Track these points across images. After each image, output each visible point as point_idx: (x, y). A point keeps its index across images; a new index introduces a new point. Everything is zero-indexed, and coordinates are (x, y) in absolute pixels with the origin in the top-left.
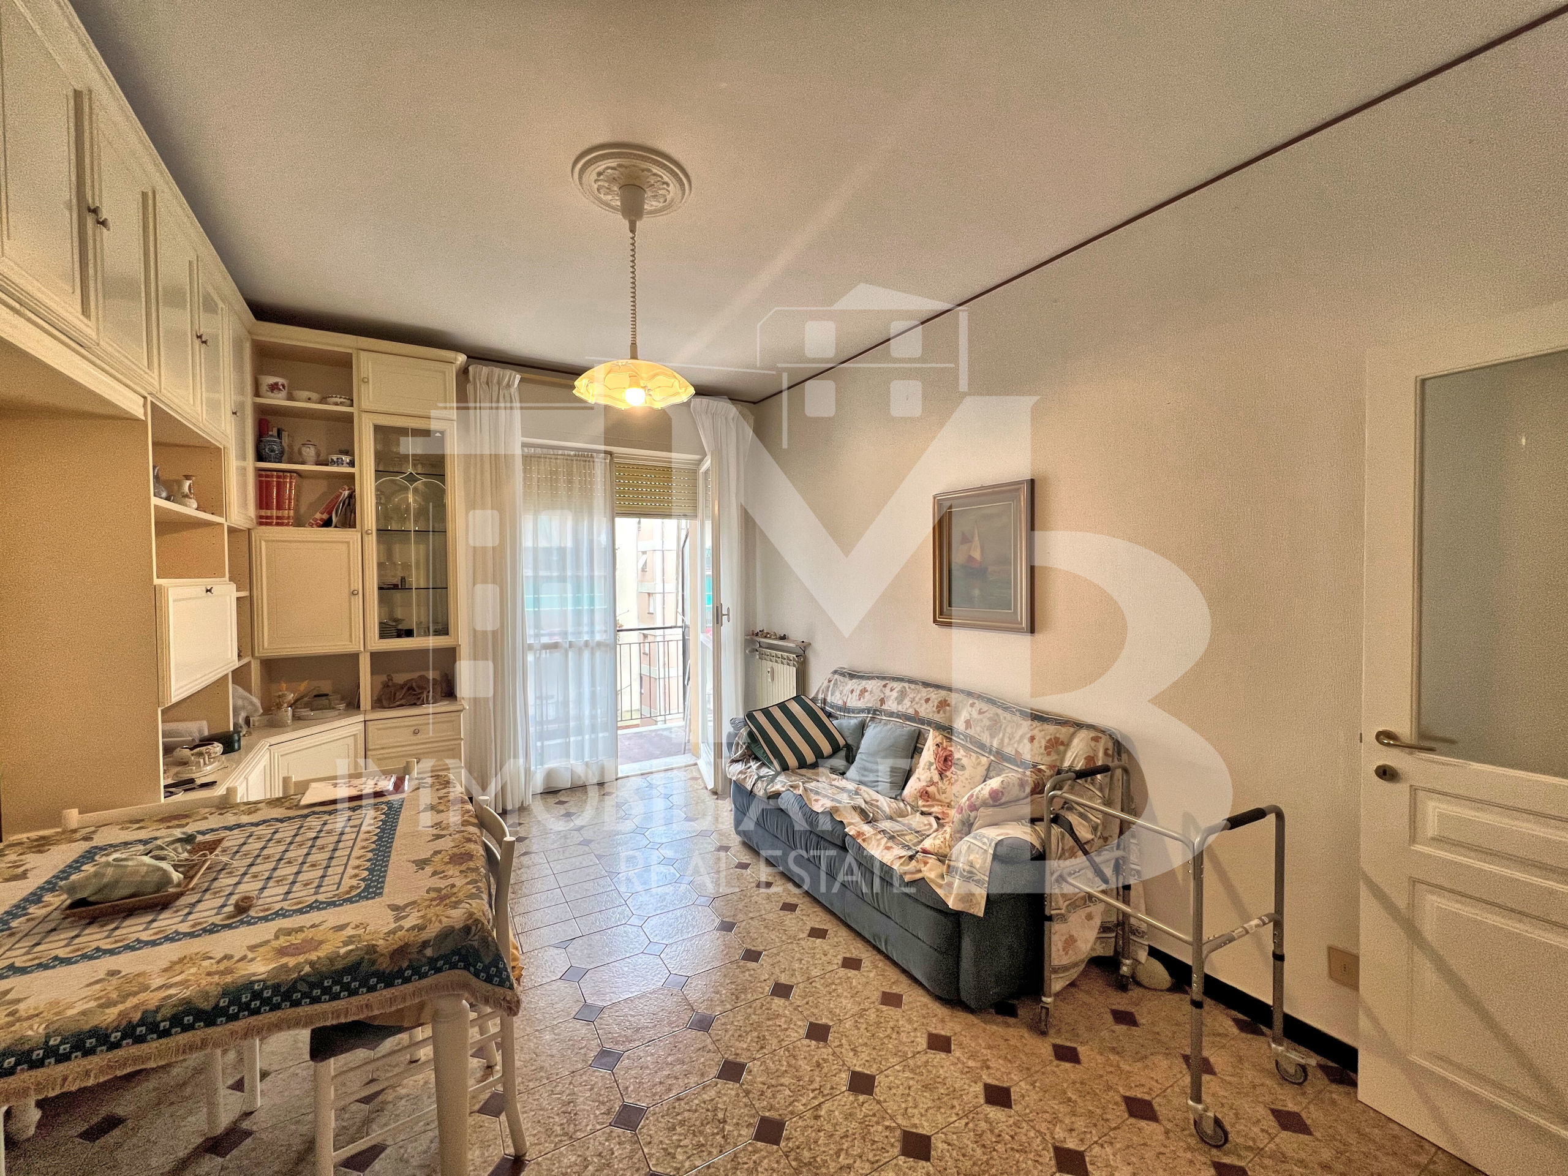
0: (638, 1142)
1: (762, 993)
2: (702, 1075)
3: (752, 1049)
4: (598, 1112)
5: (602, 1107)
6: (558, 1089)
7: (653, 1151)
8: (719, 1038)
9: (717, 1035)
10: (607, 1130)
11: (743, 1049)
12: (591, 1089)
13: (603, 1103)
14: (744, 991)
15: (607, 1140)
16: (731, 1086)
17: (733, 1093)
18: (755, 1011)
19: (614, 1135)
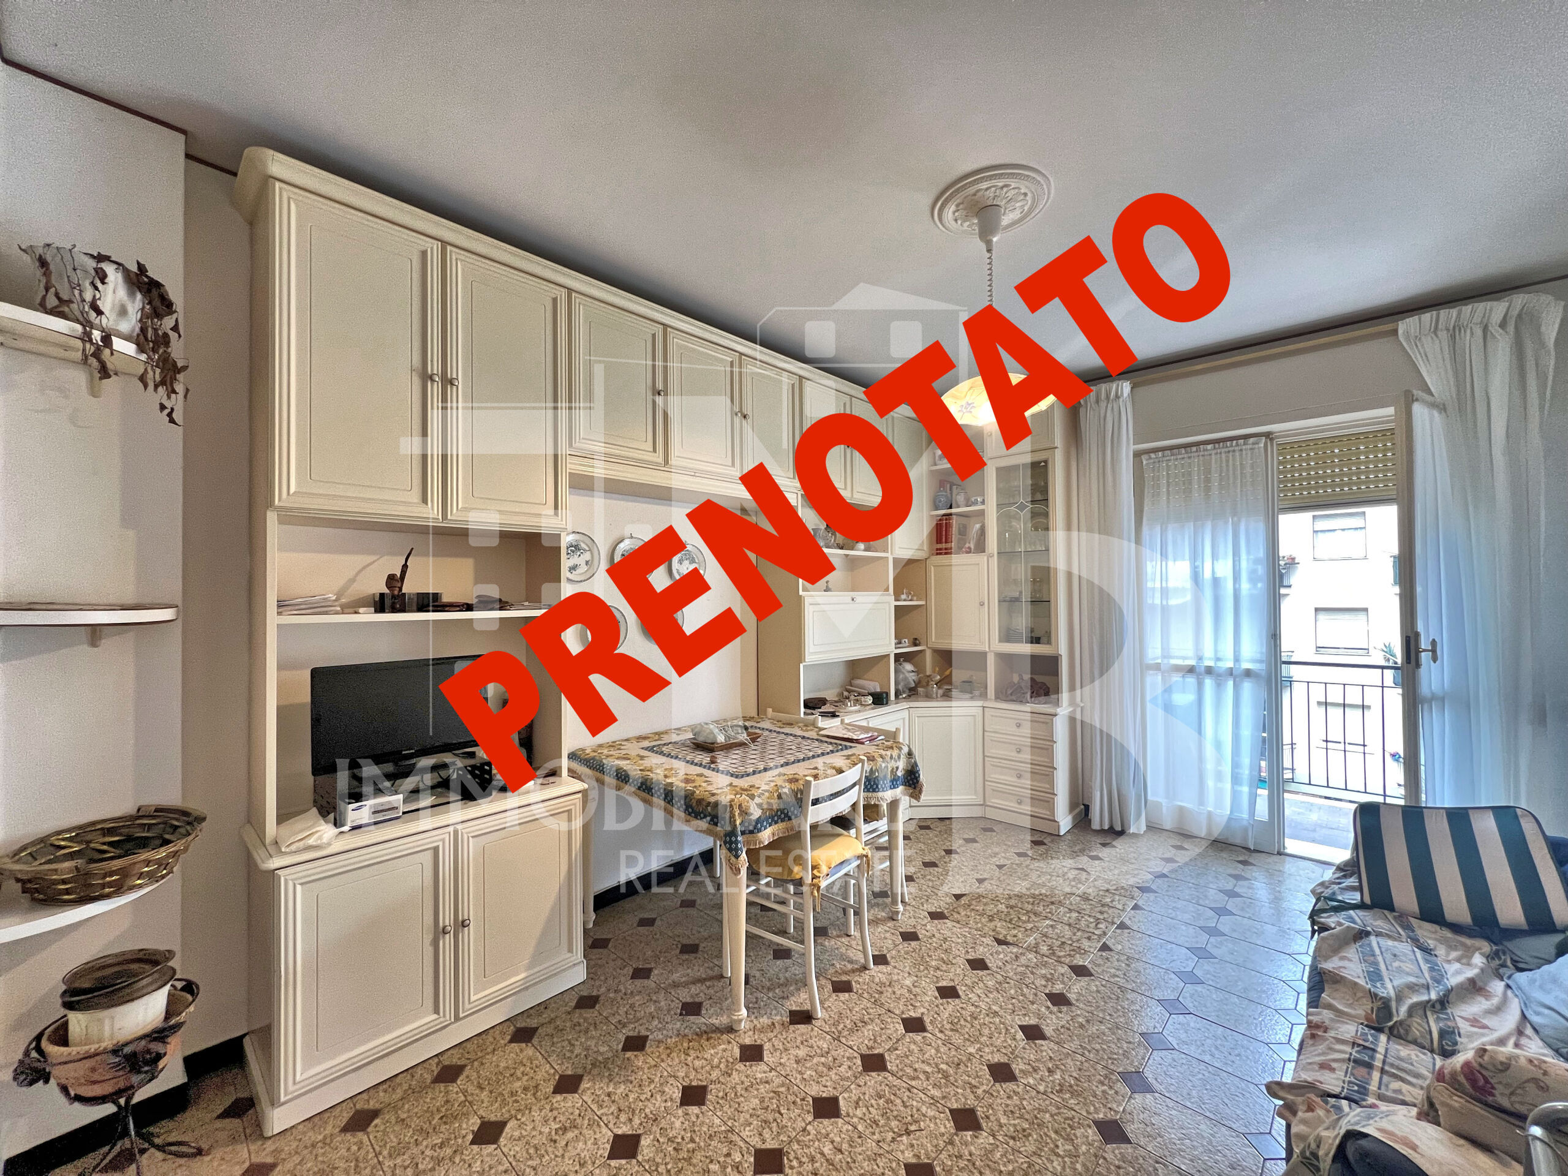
0: (856, 1078)
1: (1088, 1112)
2: (944, 1097)
3: (1004, 1129)
4: (866, 1042)
5: (871, 1042)
6: (871, 1011)
7: (854, 1091)
8: (995, 1094)
9: (998, 1092)
10: (856, 1055)
11: (998, 1120)
12: (882, 1029)
13: (875, 1041)
14: (1074, 1094)
15: (848, 1058)
16: (948, 1126)
17: (943, 1130)
18: (1055, 1114)
19: (854, 1060)
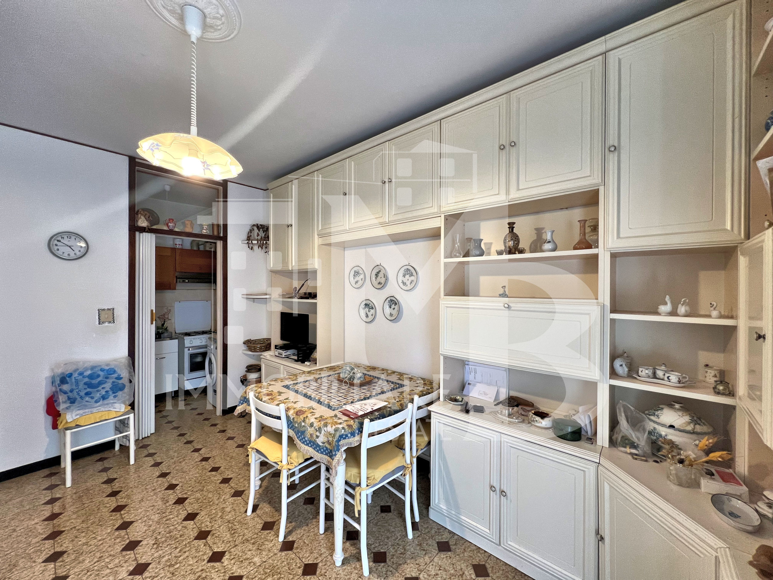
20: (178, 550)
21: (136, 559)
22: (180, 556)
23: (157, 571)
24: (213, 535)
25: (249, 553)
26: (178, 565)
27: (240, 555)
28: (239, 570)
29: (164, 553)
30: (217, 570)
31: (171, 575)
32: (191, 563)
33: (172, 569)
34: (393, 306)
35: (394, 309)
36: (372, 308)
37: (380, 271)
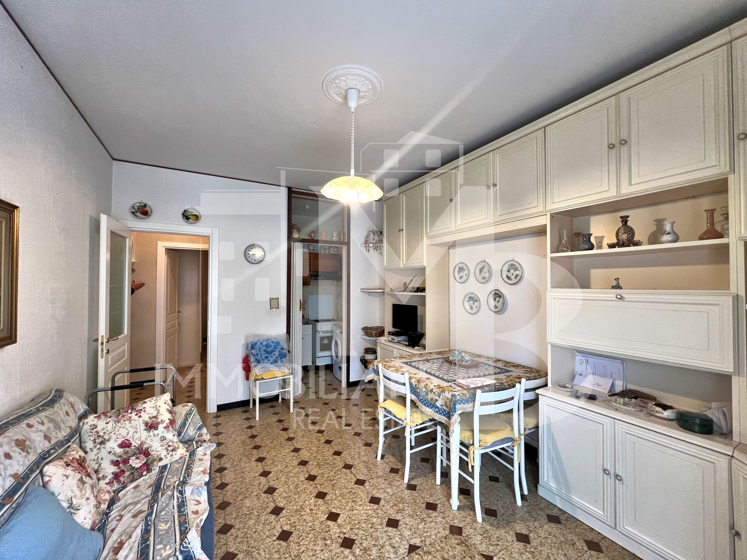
0: (345, 462)
2: (323, 477)
3: (301, 485)
5: (358, 469)
7: (340, 460)
8: (315, 489)
10: (354, 464)
16: (313, 474)
20: (333, 472)
21: (308, 472)
22: (336, 476)
23: (322, 481)
24: (355, 468)
25: (383, 485)
26: (335, 481)
27: (377, 485)
28: (377, 494)
29: (324, 472)
30: (362, 490)
31: (332, 486)
32: (344, 482)
33: (332, 483)
34: (497, 299)
35: (498, 301)
36: (477, 301)
37: (484, 267)
